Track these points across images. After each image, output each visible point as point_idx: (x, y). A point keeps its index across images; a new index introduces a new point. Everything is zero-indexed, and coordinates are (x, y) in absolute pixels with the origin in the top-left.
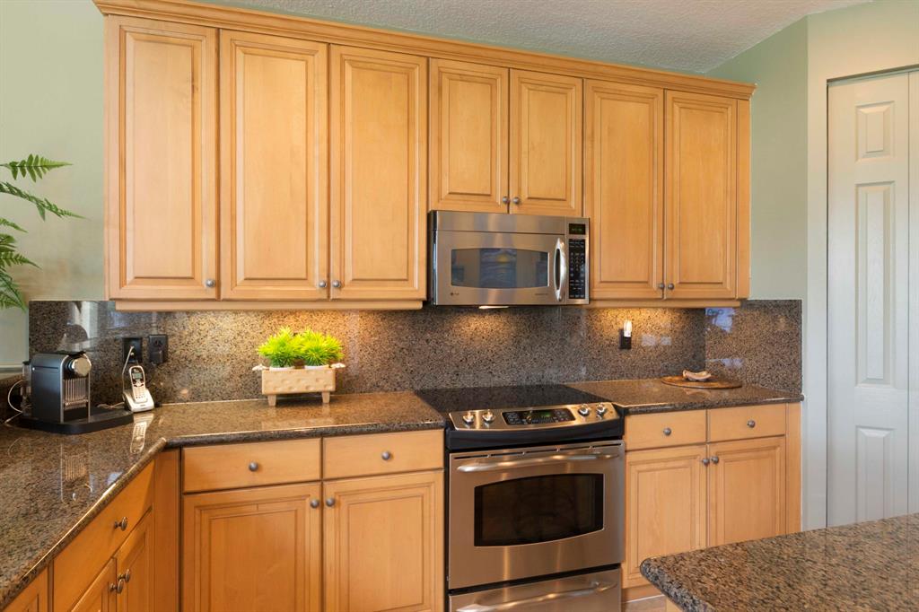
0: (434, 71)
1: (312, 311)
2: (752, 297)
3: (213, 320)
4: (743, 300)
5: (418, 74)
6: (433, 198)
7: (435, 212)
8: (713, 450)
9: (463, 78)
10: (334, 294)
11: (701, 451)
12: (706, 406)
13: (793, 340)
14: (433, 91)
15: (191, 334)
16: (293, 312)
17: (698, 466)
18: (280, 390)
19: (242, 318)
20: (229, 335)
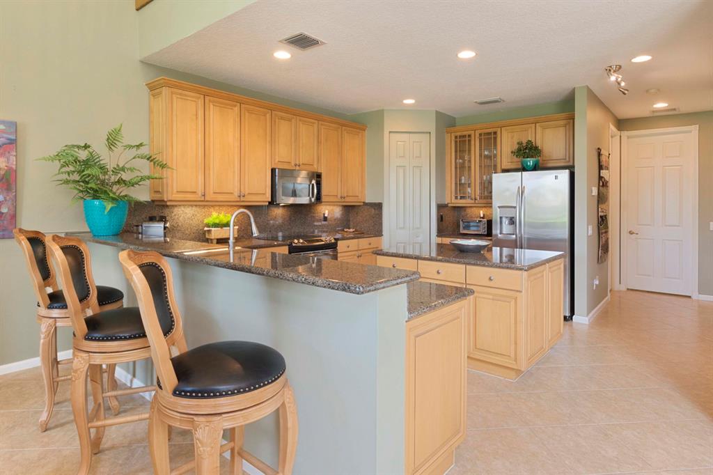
0: (273, 115)
1: (219, 206)
2: (367, 202)
3: (183, 209)
4: (364, 203)
5: (268, 116)
6: (273, 163)
7: (275, 169)
8: (360, 252)
9: (282, 118)
10: (242, 199)
11: (357, 253)
12: (358, 238)
13: (380, 216)
14: (273, 122)
15: (175, 215)
16: (212, 206)
17: (356, 257)
18: (219, 237)
19: (194, 208)
20: (189, 215)
